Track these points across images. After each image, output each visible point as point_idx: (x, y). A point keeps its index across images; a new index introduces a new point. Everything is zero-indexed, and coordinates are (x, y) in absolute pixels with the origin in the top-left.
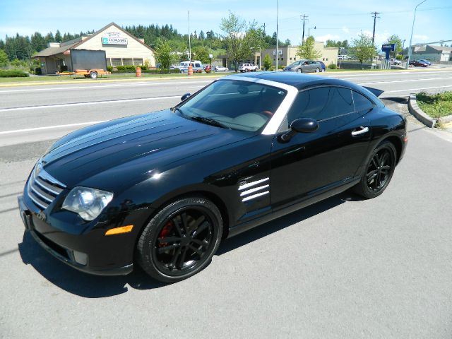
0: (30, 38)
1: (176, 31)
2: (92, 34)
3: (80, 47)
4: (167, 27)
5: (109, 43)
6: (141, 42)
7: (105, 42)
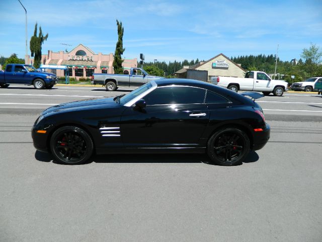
0: (181, 63)
1: (278, 59)
2: (205, 62)
3: (198, 69)
4: (272, 56)
5: (217, 66)
6: (238, 66)
7: (214, 66)
